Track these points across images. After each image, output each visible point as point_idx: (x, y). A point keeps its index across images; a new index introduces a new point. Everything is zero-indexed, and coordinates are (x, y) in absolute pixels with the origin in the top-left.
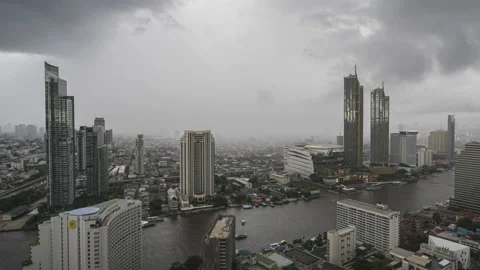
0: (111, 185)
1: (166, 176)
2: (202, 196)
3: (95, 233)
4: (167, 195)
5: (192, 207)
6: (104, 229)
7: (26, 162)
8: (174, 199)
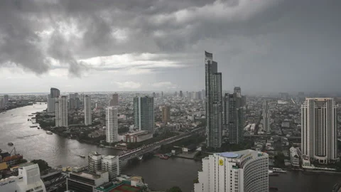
0: (246, 137)
1: (288, 135)
2: (323, 158)
3: (235, 172)
4: (289, 153)
5: (313, 167)
6: (242, 171)
7: (195, 116)
8: (296, 156)
